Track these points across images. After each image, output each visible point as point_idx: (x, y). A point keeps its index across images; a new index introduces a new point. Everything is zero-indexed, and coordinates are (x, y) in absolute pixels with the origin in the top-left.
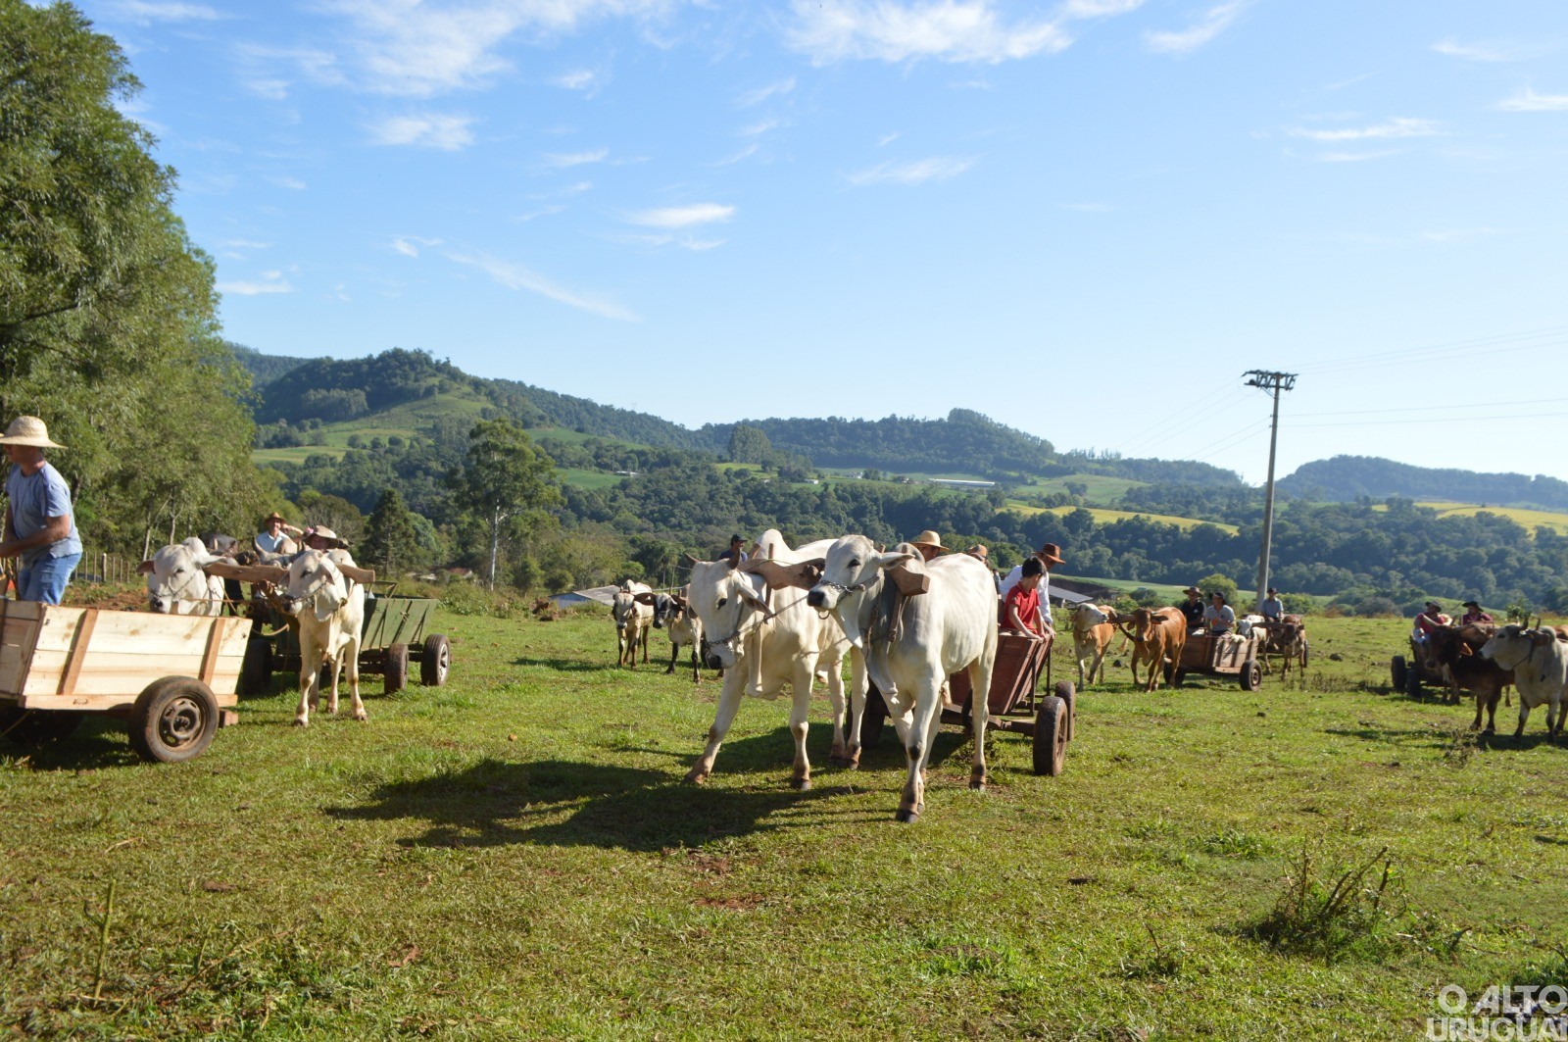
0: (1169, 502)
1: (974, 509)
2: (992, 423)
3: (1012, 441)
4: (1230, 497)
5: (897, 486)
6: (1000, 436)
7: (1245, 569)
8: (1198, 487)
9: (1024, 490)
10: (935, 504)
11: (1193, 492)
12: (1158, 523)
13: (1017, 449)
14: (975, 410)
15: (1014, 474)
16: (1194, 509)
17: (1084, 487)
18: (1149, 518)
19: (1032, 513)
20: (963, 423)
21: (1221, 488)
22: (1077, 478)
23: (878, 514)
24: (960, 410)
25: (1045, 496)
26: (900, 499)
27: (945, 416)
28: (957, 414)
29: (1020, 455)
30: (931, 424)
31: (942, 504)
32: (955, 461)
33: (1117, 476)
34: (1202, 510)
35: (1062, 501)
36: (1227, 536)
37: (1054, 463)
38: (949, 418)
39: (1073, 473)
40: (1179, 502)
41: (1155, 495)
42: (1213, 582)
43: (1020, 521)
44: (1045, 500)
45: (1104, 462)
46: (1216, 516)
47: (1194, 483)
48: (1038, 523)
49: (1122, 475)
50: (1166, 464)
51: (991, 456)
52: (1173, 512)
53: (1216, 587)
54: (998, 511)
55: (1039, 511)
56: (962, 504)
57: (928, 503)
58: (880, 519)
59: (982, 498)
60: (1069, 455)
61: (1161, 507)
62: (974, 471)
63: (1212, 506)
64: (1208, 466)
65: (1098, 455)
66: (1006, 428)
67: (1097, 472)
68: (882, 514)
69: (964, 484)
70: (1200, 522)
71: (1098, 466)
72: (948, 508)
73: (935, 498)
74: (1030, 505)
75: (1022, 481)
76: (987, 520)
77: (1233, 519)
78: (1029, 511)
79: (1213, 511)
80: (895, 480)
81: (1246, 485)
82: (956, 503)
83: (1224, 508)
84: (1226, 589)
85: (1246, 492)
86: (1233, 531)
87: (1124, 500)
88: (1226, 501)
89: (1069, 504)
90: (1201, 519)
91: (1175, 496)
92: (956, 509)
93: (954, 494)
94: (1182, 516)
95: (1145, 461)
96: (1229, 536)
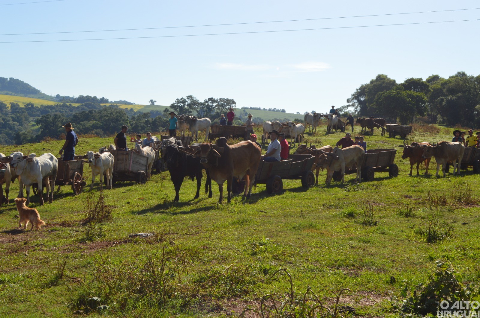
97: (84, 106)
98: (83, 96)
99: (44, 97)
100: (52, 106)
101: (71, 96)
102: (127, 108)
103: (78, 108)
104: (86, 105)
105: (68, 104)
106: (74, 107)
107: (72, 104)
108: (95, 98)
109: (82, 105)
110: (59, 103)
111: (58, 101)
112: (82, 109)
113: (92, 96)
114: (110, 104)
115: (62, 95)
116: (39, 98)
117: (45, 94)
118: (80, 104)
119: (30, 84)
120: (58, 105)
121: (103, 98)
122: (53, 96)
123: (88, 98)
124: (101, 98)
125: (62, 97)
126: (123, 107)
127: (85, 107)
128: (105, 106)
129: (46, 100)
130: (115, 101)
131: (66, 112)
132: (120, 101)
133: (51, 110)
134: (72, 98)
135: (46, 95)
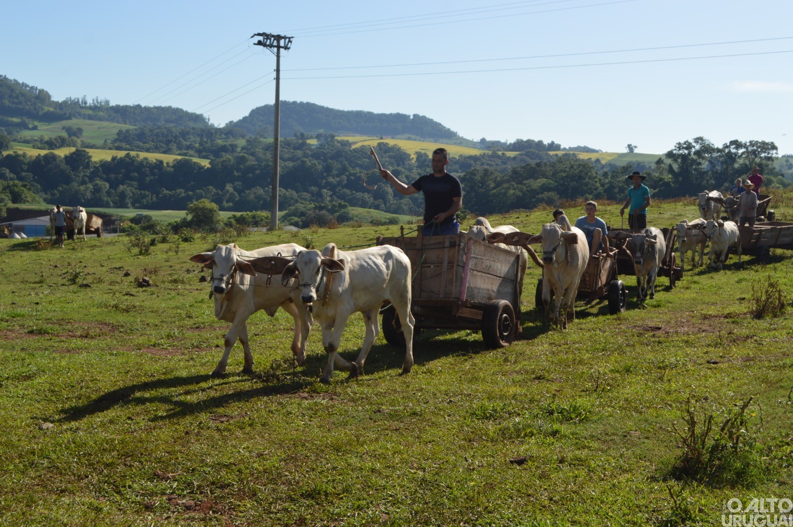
0: (153, 141)
4: (201, 136)
6: (1, 85)
7: (217, 194)
8: (176, 129)
9: (26, 134)
11: (172, 132)
12: (146, 159)
13: (17, 98)
15: (16, 120)
16: (174, 146)
18: (138, 155)
19: (37, 154)
21: (193, 129)
22: (74, 123)
25: (46, 138)
29: (20, 103)
33: (108, 120)
34: (180, 147)
35: (63, 143)
36: (201, 168)
37: (52, 109)
39: (69, 118)
40: (161, 141)
41: (141, 136)
42: (201, 205)
44: (47, 143)
45: (95, 108)
46: (191, 152)
47: (172, 125)
49: (112, 120)
52: (156, 149)
53: (203, 209)
54: (5, 154)
55: (43, 152)
60: (65, 102)
61: (147, 145)
63: (188, 143)
64: (181, 110)
65: (90, 102)
67: (90, 117)
70: (179, 158)
71: (90, 112)
74: (34, 147)
75: (23, 126)
77: (204, 154)
78: (33, 153)
79: (189, 147)
81: (212, 125)
83: (197, 145)
84: (211, 211)
85: (213, 131)
86: (205, 163)
87: (115, 141)
88: (198, 139)
89: (69, 146)
90: (179, 155)
91: (157, 135)
94: (165, 152)
95: (130, 107)
96: (203, 167)
97: (524, 155)
98: (522, 141)
99: (462, 142)
100: (475, 156)
101: (503, 141)
102: (590, 159)
103: (514, 158)
104: (527, 155)
105: (500, 153)
106: (509, 157)
107: (506, 153)
108: (540, 142)
109: (521, 155)
110: (486, 152)
111: (483, 149)
112: (521, 160)
113: (536, 140)
114: (564, 152)
115: (488, 139)
116: (455, 144)
117: (464, 137)
118: (517, 153)
119: (442, 124)
120: (484, 154)
121: (553, 142)
122: (475, 140)
123: (530, 143)
124: (550, 142)
125: (490, 142)
126: (583, 156)
127: (525, 157)
128: (556, 155)
129: (466, 146)
130: (570, 148)
131: (497, 165)
132: (578, 146)
133: (475, 162)
134: (505, 144)
135: (465, 139)
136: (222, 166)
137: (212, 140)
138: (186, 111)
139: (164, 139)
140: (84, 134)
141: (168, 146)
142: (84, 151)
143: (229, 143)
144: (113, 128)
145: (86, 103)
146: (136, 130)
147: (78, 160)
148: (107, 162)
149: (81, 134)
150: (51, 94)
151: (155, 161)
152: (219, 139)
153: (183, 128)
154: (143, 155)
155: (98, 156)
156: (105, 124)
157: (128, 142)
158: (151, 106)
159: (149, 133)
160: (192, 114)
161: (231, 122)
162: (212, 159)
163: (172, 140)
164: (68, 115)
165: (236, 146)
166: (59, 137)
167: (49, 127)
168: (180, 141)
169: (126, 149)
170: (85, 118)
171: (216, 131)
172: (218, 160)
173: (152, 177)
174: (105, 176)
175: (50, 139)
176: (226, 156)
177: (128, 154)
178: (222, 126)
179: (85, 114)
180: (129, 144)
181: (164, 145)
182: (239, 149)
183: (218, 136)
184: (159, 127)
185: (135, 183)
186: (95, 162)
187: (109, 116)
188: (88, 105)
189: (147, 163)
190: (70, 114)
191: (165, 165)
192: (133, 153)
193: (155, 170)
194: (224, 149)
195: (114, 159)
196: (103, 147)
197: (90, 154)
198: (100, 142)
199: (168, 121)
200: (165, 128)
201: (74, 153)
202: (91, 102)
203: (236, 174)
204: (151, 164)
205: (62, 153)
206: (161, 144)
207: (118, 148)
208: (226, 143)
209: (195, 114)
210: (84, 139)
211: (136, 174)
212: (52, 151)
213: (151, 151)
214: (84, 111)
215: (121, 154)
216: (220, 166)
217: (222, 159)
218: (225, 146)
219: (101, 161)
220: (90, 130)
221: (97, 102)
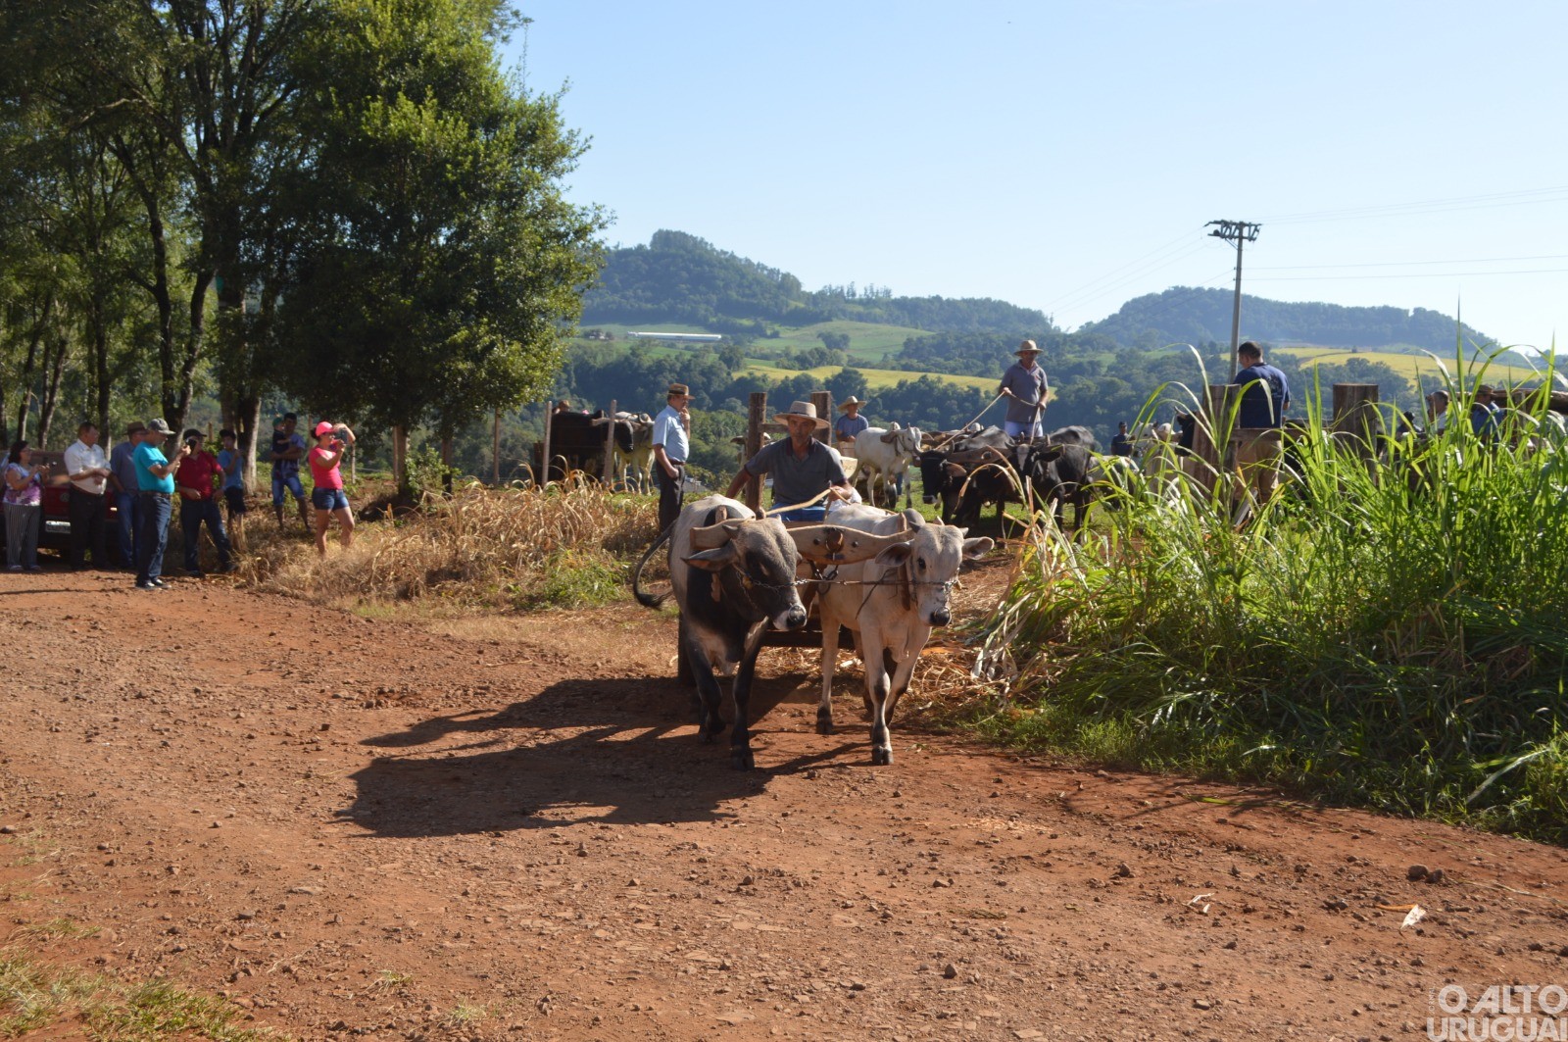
0: (961, 356)
1: (703, 373)
2: (714, 250)
3: (743, 276)
5: (593, 344)
6: (726, 268)
9: (763, 345)
10: (649, 368)
11: (991, 341)
12: (952, 385)
13: (749, 287)
14: (689, 232)
15: (746, 322)
17: (845, 338)
18: (939, 380)
19: (783, 377)
20: (673, 251)
22: (836, 326)
23: (568, 385)
24: (668, 233)
25: (795, 352)
26: (599, 362)
27: (647, 241)
28: (664, 238)
29: (754, 295)
30: (627, 253)
31: (659, 367)
32: (664, 306)
33: (888, 322)
35: (821, 359)
37: (802, 305)
38: (653, 244)
39: (828, 319)
40: (974, 356)
41: (942, 348)
43: (767, 387)
44: (797, 358)
45: (869, 302)
47: (990, 329)
48: (792, 391)
49: (893, 320)
50: (951, 303)
51: (714, 298)
52: (967, 369)
54: (736, 376)
55: (793, 374)
56: (686, 367)
57: (639, 366)
58: (572, 392)
59: (712, 358)
60: (821, 294)
61: (952, 363)
62: (692, 320)
64: (1007, 305)
65: (860, 293)
66: (733, 257)
67: (860, 318)
68: (574, 384)
69: (679, 339)
71: (861, 309)
72: (667, 374)
73: (648, 359)
74: (778, 366)
75: (758, 332)
76: (722, 388)
78: (777, 375)
80: (586, 335)
81: (1058, 329)
82: (678, 366)
85: (1059, 340)
87: (901, 356)
89: (830, 363)
91: (968, 347)
92: (679, 374)
93: (673, 353)
94: (981, 375)
95: (924, 300)
136: (1076, 397)
137: (1058, 355)
138: (1015, 307)
139: (980, 353)
140: (851, 344)
141: (986, 364)
142: (856, 373)
143: (1087, 359)
144: (898, 335)
145: (854, 295)
146: (933, 338)
147: (846, 384)
148: (890, 391)
149: (845, 344)
150: (801, 280)
151: (966, 389)
152: (1069, 352)
153: (1009, 335)
154: (947, 379)
155: (879, 380)
156: (884, 328)
157: (922, 359)
158: (958, 297)
159: (955, 343)
160: (1024, 310)
161: (1089, 324)
162: (1059, 387)
163: (992, 355)
164: (826, 314)
165: (1099, 364)
166: (816, 349)
167: (798, 333)
168: (1005, 356)
169: (918, 370)
170: (851, 319)
171: (1065, 340)
172: (1070, 388)
173: (961, 415)
174: (886, 412)
175: (802, 352)
176: (1081, 382)
177: (924, 377)
178: (1074, 330)
179: (851, 313)
180: (923, 362)
181: (979, 363)
182: (1104, 370)
183: (1067, 348)
184: (972, 334)
185: (934, 424)
186: (872, 390)
187: (891, 315)
188: (857, 297)
189: (954, 393)
190: (830, 311)
191: (983, 395)
192: (932, 376)
193: (967, 404)
194: (1078, 369)
195: (901, 385)
196: (883, 366)
197: (864, 377)
198: (877, 358)
199: (983, 322)
200: (981, 334)
201: (840, 375)
202: (863, 292)
203: (1099, 411)
204: (959, 394)
205: (821, 374)
206: (975, 361)
207: (906, 368)
208: (1081, 360)
209: (1029, 310)
210: (851, 353)
211: (935, 410)
212: (805, 372)
213: (958, 372)
214: (850, 308)
215: (913, 377)
216: (1072, 398)
217: (1077, 387)
218: (1080, 364)
219: (881, 389)
220: (863, 340)
221: (872, 292)
